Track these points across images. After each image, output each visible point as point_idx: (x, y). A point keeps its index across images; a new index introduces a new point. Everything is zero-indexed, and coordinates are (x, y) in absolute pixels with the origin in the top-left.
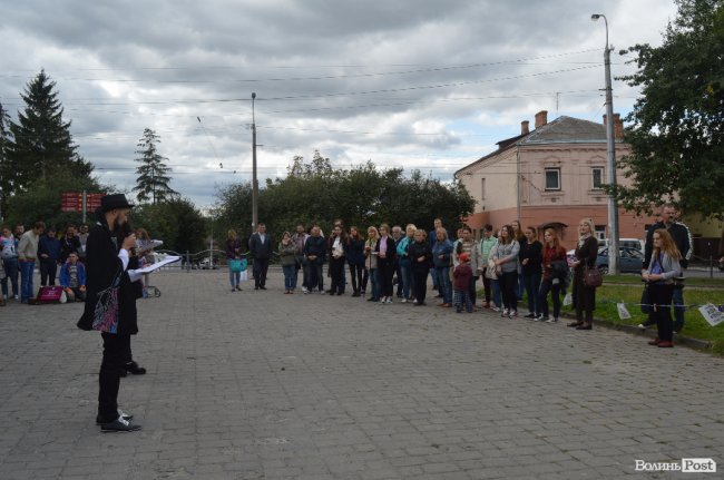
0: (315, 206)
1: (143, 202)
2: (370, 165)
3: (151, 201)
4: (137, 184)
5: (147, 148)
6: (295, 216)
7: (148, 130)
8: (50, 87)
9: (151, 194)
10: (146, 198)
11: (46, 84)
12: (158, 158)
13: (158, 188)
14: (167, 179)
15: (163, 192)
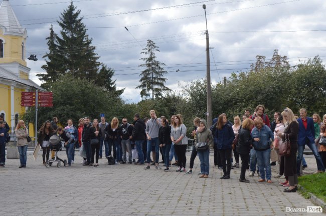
1: (145, 98)
3: (150, 98)
4: (140, 84)
5: (148, 56)
7: (150, 41)
8: (77, 14)
9: (151, 92)
10: (147, 95)
11: (74, 12)
12: (157, 64)
14: (163, 80)
15: (160, 90)
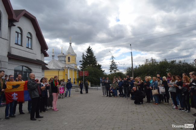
0: (149, 72)
1: (111, 73)
2: (165, 60)
3: (113, 73)
4: (110, 69)
5: (112, 60)
6: (144, 75)
7: (112, 56)
8: (91, 49)
9: (113, 71)
10: (112, 72)
11: (90, 48)
12: (114, 62)
13: (114, 69)
14: (117, 67)
15: (116, 70)
